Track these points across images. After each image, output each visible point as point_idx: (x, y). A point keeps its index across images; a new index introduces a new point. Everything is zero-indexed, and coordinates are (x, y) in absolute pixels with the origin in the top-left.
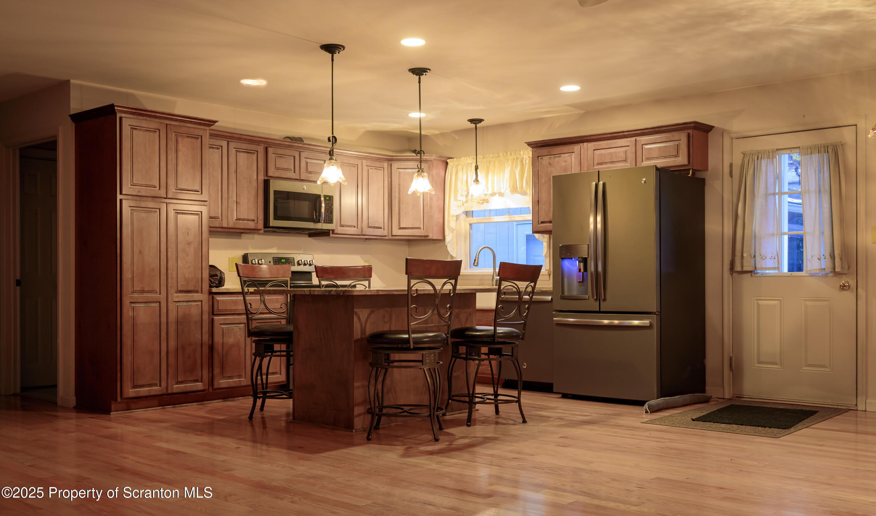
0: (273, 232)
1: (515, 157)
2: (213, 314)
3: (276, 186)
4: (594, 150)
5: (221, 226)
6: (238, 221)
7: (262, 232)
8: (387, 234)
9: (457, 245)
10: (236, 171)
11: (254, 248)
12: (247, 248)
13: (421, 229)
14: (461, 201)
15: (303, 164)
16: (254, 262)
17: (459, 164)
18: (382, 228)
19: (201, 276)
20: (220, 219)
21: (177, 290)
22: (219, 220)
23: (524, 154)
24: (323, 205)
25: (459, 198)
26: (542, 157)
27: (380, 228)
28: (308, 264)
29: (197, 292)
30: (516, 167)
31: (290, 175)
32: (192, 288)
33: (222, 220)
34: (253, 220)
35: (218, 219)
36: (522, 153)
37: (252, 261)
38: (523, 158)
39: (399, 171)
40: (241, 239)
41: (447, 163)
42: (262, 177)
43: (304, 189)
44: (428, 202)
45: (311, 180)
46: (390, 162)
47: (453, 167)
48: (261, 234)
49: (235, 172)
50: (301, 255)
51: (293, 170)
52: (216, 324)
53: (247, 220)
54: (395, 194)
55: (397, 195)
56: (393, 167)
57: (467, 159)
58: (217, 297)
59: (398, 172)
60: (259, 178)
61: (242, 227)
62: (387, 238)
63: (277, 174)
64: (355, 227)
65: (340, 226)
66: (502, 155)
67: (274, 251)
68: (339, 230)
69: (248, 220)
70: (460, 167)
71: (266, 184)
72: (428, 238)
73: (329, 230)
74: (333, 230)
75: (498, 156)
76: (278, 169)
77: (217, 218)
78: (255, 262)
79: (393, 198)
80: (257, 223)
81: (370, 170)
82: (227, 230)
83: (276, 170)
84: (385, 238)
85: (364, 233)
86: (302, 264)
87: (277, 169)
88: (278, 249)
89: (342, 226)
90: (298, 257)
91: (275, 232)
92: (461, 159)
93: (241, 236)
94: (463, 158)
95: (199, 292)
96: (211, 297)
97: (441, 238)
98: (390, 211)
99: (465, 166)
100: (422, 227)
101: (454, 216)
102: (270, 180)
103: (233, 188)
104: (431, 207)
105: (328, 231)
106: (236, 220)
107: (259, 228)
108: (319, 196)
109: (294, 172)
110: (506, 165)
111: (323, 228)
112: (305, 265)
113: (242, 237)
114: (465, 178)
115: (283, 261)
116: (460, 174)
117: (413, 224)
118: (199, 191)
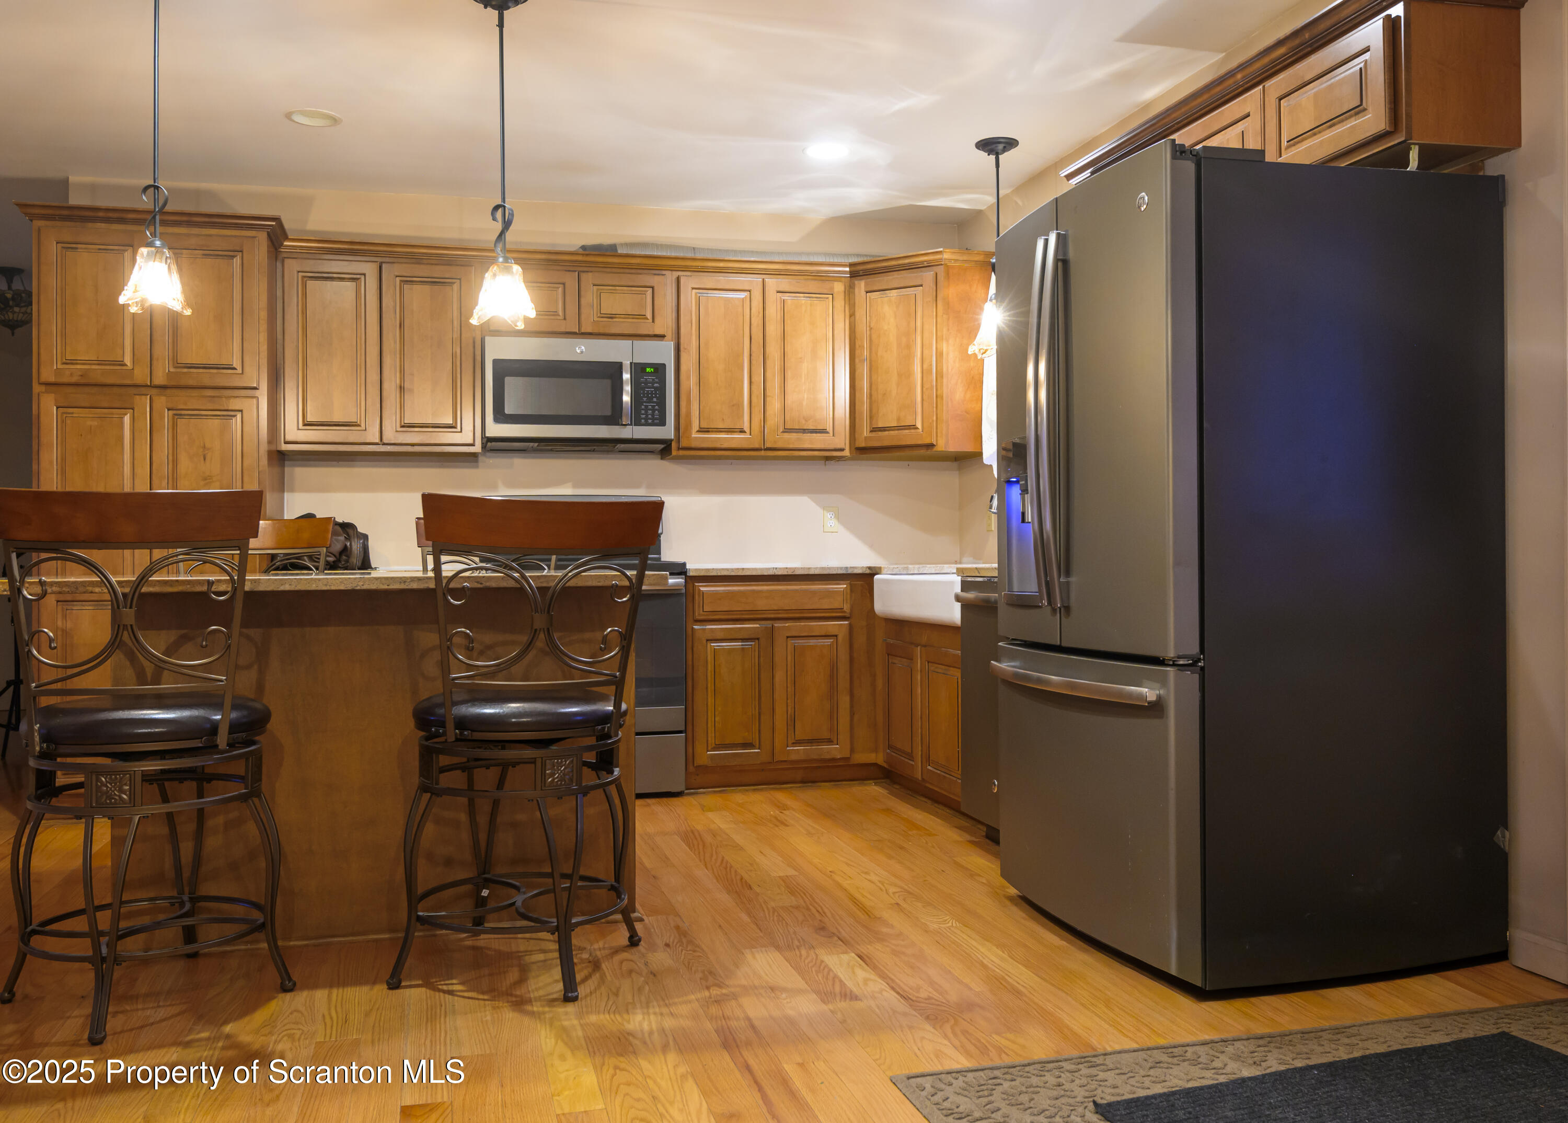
5: (361, 440)
6: (407, 429)
13: (915, 428)
15: (589, 299)
18: (828, 433)
20: (360, 426)
22: (358, 428)
24: (628, 387)
27: (824, 431)
31: (552, 323)
33: (365, 429)
34: (451, 427)
35: (356, 426)
39: (873, 296)
43: (578, 353)
46: (850, 280)
49: (398, 325)
51: (559, 314)
53: (433, 427)
64: (745, 434)
65: (696, 432)
72: (937, 449)
77: (353, 426)
79: (857, 361)
80: (461, 431)
81: (786, 302)
85: (768, 445)
89: (701, 431)
93: (477, 461)
97: (972, 447)
100: (919, 425)
102: (484, 337)
103: (393, 360)
106: (402, 426)
108: (620, 367)
109: (563, 318)
111: (636, 436)
117: (899, 419)
118: (235, 369)
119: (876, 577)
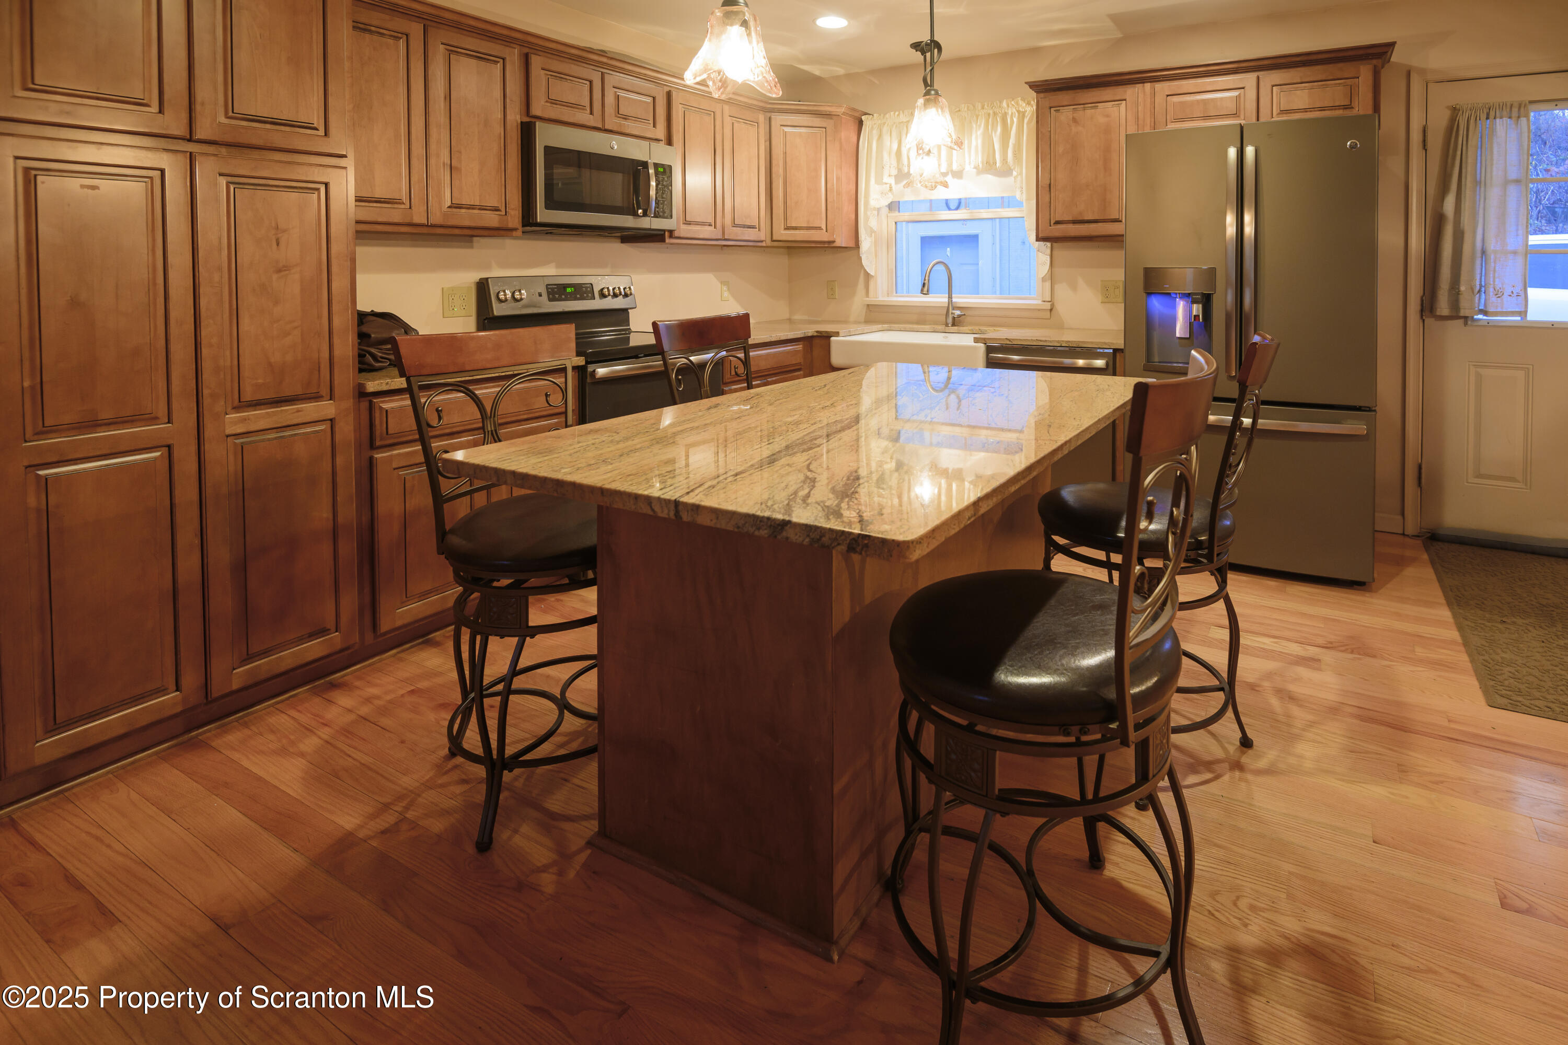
0: (547, 233)
1: (991, 112)
2: (372, 446)
3: (546, 136)
4: (1168, 96)
5: (407, 220)
6: (455, 210)
7: (519, 233)
8: (763, 238)
9: (876, 256)
10: (449, 97)
11: (503, 265)
12: (488, 267)
13: (822, 229)
14: (886, 184)
15: (610, 99)
16: (502, 296)
17: (884, 124)
18: (757, 228)
19: (327, 355)
20: (404, 204)
21: (240, 402)
22: (403, 206)
23: (1008, 106)
24: (653, 183)
25: (886, 179)
26: (1058, 108)
27: (753, 227)
28: (620, 294)
29: (317, 397)
30: (994, 128)
31: (583, 117)
32: (298, 390)
33: (410, 208)
34: (496, 209)
35: (400, 203)
36: (1004, 104)
37: (499, 292)
38: (1006, 114)
39: (783, 130)
40: (472, 247)
41: (861, 123)
42: (515, 117)
43: (612, 148)
44: (833, 185)
45: (627, 131)
46: (768, 115)
47: (872, 127)
48: (516, 238)
49: (445, 98)
50: (606, 277)
51: (588, 109)
52: (381, 472)
53: (479, 209)
54: (778, 170)
55: (781, 171)
56: (773, 123)
57: (898, 115)
58: (383, 402)
59: (782, 132)
60: (509, 117)
61: (467, 223)
62: (764, 244)
63: (552, 112)
64: (711, 225)
65: (684, 224)
66: (966, 109)
67: (549, 270)
68: (684, 230)
69: (482, 208)
70: (885, 129)
71: (527, 132)
72: (835, 245)
73: (664, 231)
74: (671, 232)
75: (958, 109)
76: (554, 102)
77: (396, 203)
78: (505, 295)
79: (774, 176)
80: (506, 214)
81: (736, 125)
82: (425, 230)
83: (549, 104)
84: (760, 244)
85: (726, 237)
86: (609, 295)
87: (551, 103)
88: (558, 267)
89: (688, 223)
90: (600, 282)
91: (551, 233)
92: (887, 116)
93: (472, 242)
94: (892, 113)
95: (322, 397)
96: (364, 405)
97: (852, 244)
98: (769, 199)
99: (895, 126)
100: (824, 227)
101: (874, 209)
102: (535, 122)
103: (439, 135)
104: (839, 193)
105: (663, 233)
106: (449, 207)
107: (510, 225)
108: (645, 165)
109: (591, 113)
110: (974, 126)
111: (653, 227)
112: (615, 296)
113: (475, 244)
114: (895, 146)
115: (569, 290)
116: (886, 139)
117: (808, 222)
118: (316, 129)
119: (832, 338)
